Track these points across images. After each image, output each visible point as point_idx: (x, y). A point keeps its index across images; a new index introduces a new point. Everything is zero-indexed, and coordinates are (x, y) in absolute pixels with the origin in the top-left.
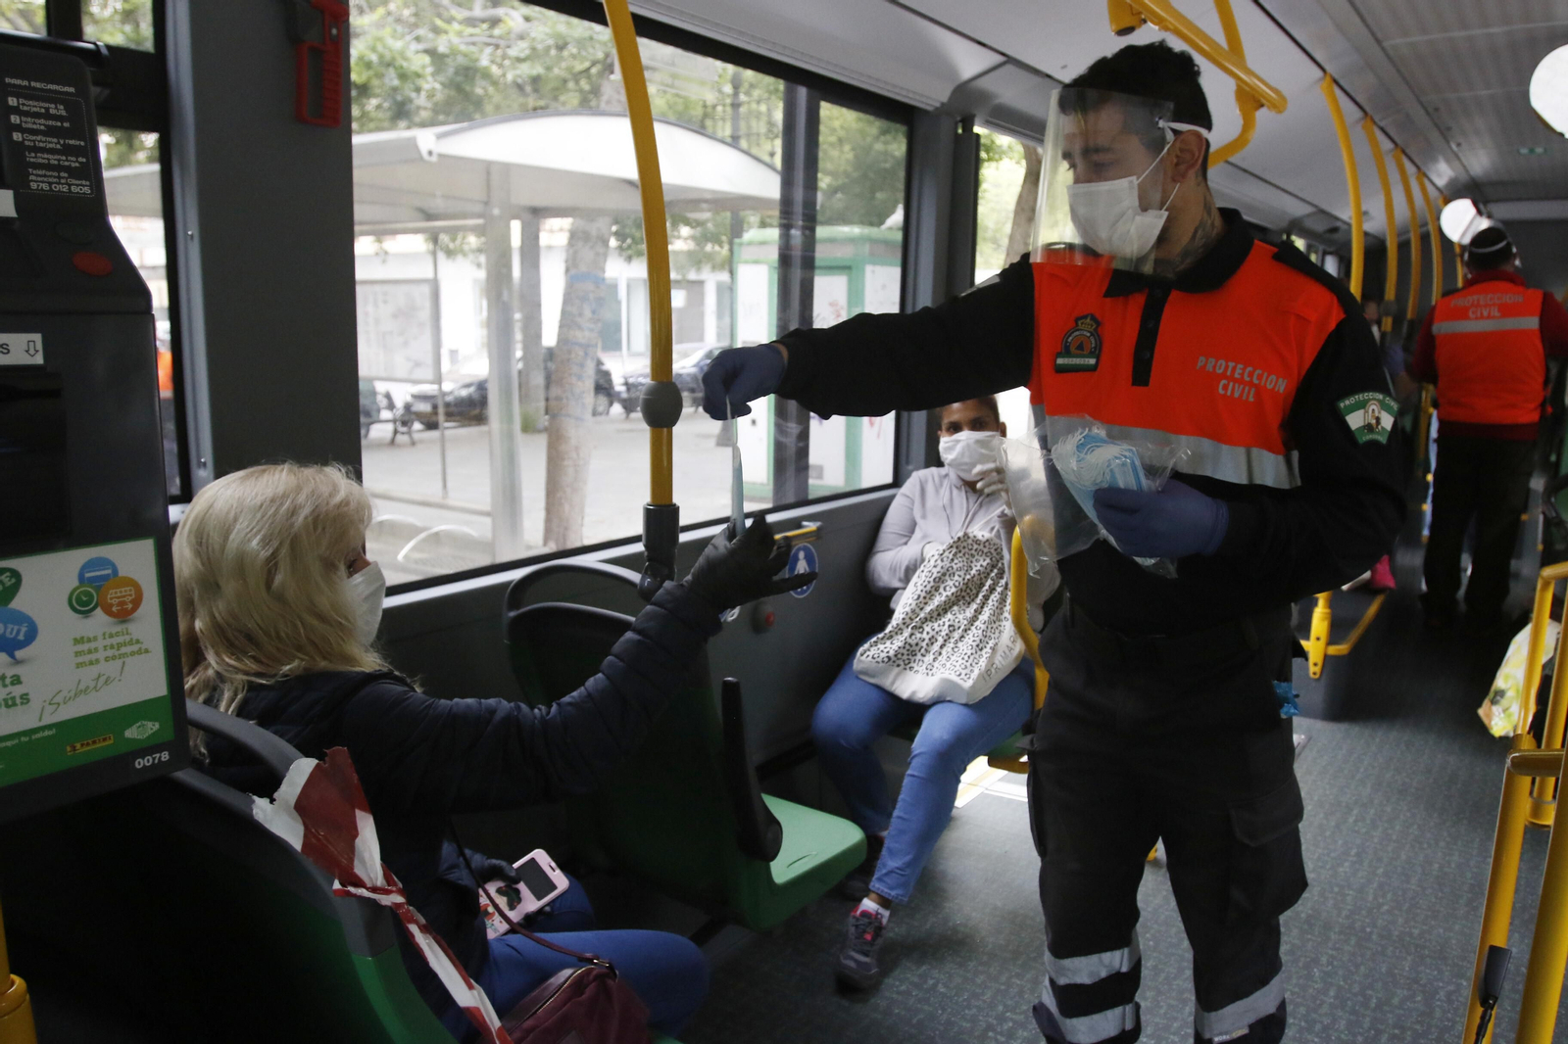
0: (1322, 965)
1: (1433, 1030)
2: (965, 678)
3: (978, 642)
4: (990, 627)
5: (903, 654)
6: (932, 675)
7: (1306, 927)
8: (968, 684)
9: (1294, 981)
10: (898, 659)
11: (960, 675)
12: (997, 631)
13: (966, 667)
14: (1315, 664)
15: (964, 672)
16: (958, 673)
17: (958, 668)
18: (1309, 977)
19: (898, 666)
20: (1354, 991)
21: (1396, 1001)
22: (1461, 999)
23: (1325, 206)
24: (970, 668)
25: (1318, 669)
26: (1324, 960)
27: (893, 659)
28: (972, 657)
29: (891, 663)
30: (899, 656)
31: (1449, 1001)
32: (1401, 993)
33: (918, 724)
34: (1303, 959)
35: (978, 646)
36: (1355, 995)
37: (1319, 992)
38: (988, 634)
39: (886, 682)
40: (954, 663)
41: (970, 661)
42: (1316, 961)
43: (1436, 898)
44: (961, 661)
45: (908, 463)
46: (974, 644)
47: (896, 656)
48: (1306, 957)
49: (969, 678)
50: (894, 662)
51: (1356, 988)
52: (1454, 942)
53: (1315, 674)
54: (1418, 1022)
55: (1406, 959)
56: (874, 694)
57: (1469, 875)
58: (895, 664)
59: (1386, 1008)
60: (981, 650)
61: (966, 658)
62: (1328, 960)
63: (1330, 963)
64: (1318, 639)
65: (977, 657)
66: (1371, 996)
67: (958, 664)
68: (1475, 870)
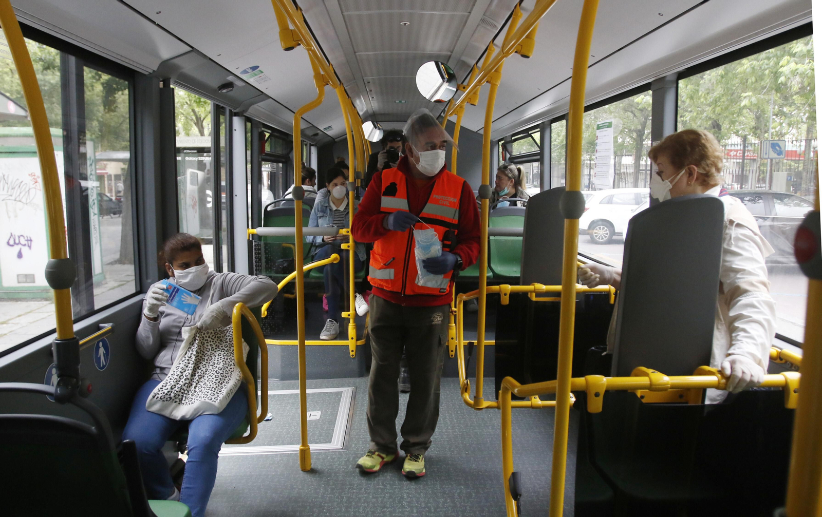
0: (405, 499)
1: (459, 513)
2: (215, 400)
3: (219, 380)
4: (224, 371)
5: (179, 395)
6: (192, 403)
7: (392, 482)
8: (217, 404)
9: (398, 511)
10: (176, 398)
11: (211, 399)
12: (229, 372)
13: (214, 394)
14: (353, 351)
15: (213, 397)
16: (210, 398)
17: (209, 396)
18: (403, 506)
19: (176, 402)
20: (423, 506)
21: (440, 505)
22: (464, 495)
23: (315, 124)
24: (216, 395)
25: (354, 353)
26: (405, 496)
27: (173, 398)
28: (217, 389)
29: (171, 401)
30: (177, 396)
31: (460, 498)
32: (442, 500)
33: (186, 431)
34: (397, 499)
35: (219, 382)
36: (424, 508)
37: (409, 512)
38: (225, 374)
39: (166, 413)
40: (206, 393)
41: (216, 391)
42: (402, 498)
43: (437, 451)
44: (210, 392)
45: (147, 278)
46: (217, 381)
47: (174, 396)
48: (398, 497)
49: (217, 400)
50: (173, 400)
51: (423, 505)
52: (451, 469)
53: (353, 356)
54: (452, 512)
55: (436, 484)
56: (160, 420)
57: (445, 437)
58: (174, 401)
59: (439, 510)
60: (221, 384)
61: (213, 389)
62: (407, 496)
63: (408, 497)
64: (352, 339)
65: (220, 388)
66: (431, 507)
67: (209, 394)
68: (446, 434)
